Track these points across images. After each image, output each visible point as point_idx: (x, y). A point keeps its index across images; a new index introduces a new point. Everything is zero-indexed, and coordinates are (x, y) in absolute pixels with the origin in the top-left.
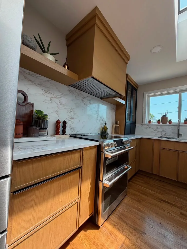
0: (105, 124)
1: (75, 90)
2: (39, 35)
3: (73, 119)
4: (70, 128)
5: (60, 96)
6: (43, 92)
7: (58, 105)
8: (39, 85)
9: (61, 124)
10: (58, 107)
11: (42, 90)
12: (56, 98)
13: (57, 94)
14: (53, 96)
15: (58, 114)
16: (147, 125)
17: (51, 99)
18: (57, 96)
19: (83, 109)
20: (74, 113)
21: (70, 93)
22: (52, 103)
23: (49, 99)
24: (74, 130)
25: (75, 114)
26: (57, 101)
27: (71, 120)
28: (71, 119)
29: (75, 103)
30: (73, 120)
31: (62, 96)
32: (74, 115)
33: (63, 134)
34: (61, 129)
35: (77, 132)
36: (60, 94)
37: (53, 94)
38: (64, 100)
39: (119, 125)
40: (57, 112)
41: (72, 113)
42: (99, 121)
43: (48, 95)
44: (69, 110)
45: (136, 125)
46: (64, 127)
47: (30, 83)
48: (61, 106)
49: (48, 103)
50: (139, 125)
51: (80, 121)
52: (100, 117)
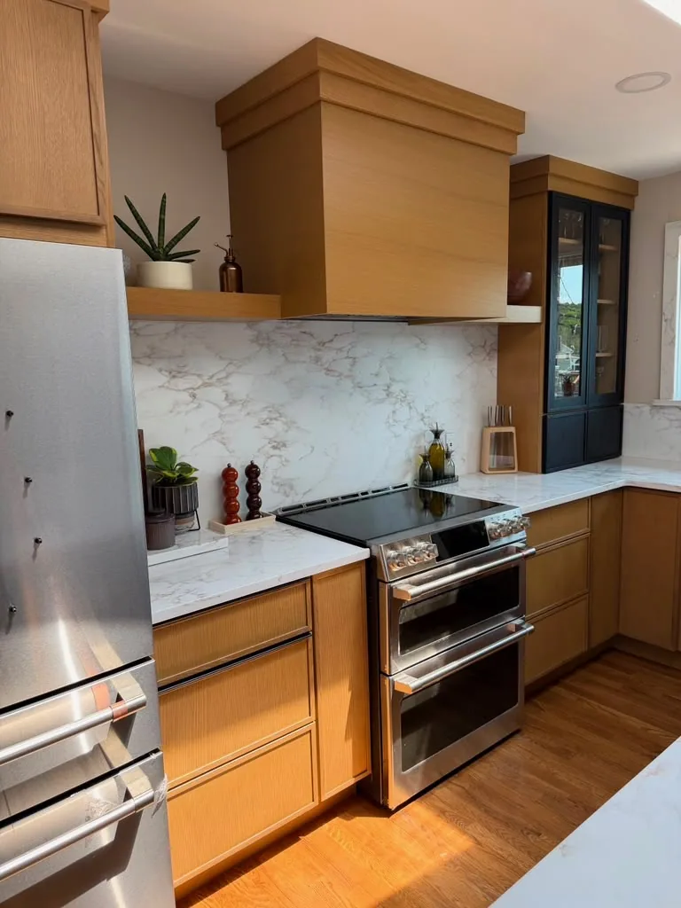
0: (437, 434)
1: (280, 328)
3: (284, 445)
4: (277, 483)
5: (223, 375)
6: (163, 379)
7: (222, 409)
8: (149, 357)
9: (241, 482)
10: (220, 416)
11: (160, 370)
12: (210, 385)
13: (213, 367)
14: (200, 382)
15: (224, 444)
17: (194, 396)
18: (211, 377)
19: (322, 398)
20: (286, 423)
21: (262, 345)
22: (199, 406)
23: (185, 397)
24: (292, 487)
25: (290, 424)
26: (216, 393)
27: (277, 452)
28: (274, 447)
29: (285, 383)
30: (283, 452)
31: (231, 368)
32: (287, 431)
33: (250, 517)
34: (242, 497)
35: (304, 494)
36: (224, 364)
37: (199, 376)
38: (240, 384)
39: (512, 429)
40: (220, 437)
41: (278, 425)
42: (405, 427)
43: (182, 383)
44: (265, 415)
45: (628, 406)
46: (253, 488)
48: (236, 408)
49: (187, 413)
50: (639, 405)
51: (313, 448)
52: (410, 408)
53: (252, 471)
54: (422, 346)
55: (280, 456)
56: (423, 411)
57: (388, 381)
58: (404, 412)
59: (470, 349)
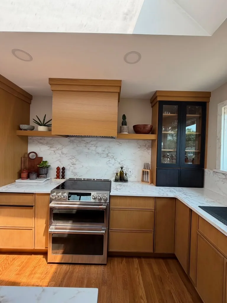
0: (122, 168)
1: (76, 139)
2: (37, 117)
3: (75, 164)
4: (73, 173)
5: (61, 148)
6: (49, 148)
7: (60, 155)
8: (46, 144)
9: (61, 171)
10: (60, 156)
11: (48, 146)
12: (58, 150)
13: (60, 146)
14: (56, 149)
15: (60, 162)
16: (223, 174)
17: (55, 152)
18: (59, 148)
19: (86, 155)
20: (76, 160)
21: (71, 143)
22: (56, 154)
23: (53, 152)
24: (76, 174)
25: (77, 160)
26: (60, 152)
27: (73, 166)
28: (72, 165)
29: (77, 151)
30: (75, 166)
31: (63, 147)
32: (76, 161)
34: (61, 174)
35: (80, 176)
36: (62, 146)
38: (65, 150)
40: (59, 161)
41: (74, 160)
42: (113, 165)
43: (52, 149)
44: (71, 157)
47: (41, 144)
48: (63, 155)
49: (53, 155)
50: (210, 170)
51: (83, 166)
52: (115, 160)
53: (64, 169)
54: (121, 145)
55: (74, 167)
56: (120, 162)
57: (108, 153)
58: (113, 161)
59: (139, 146)
